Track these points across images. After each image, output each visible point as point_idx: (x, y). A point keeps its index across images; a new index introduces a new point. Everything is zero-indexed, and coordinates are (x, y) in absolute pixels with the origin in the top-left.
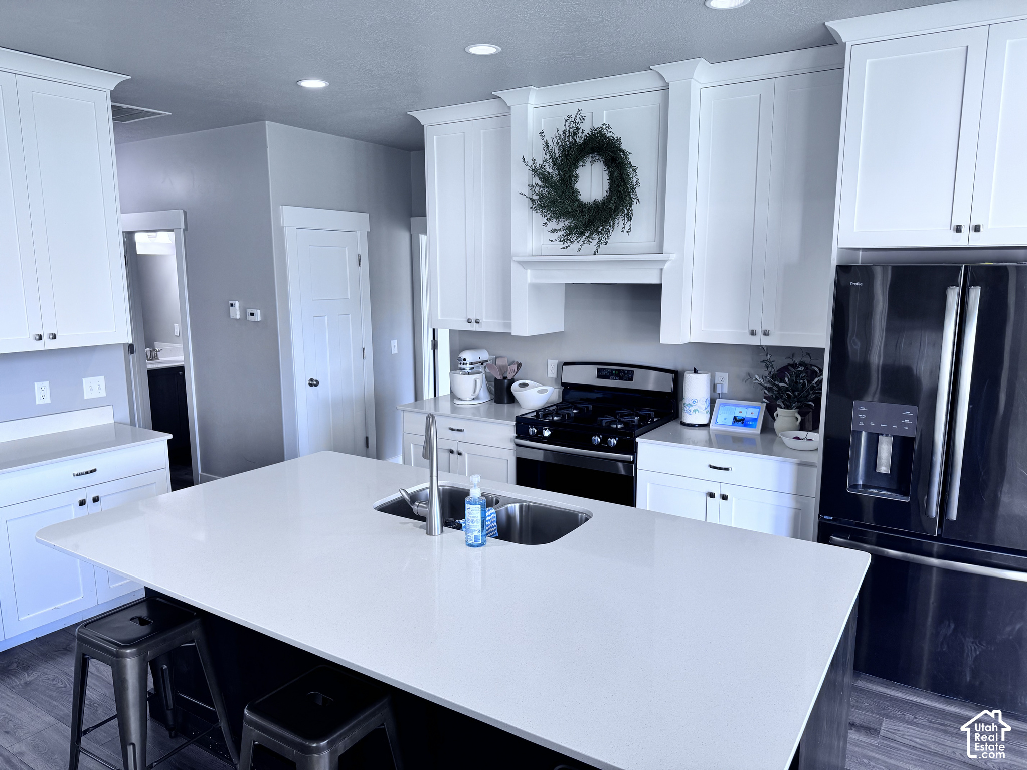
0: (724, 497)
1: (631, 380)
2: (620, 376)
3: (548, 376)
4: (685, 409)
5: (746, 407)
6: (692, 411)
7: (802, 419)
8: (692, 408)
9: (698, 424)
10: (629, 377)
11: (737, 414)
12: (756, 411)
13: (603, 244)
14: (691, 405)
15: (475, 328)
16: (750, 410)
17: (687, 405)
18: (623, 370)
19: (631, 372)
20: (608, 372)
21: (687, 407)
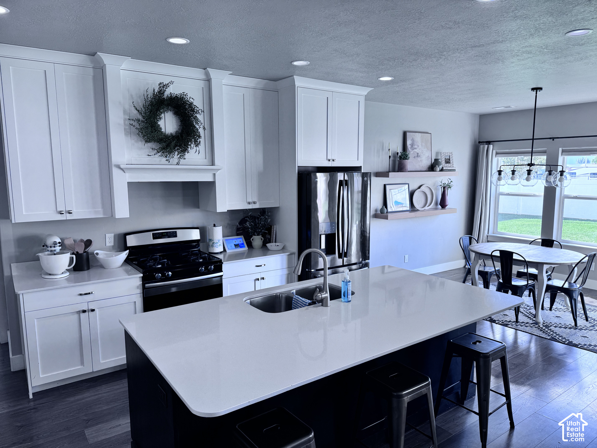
0: (263, 278)
1: (176, 236)
2: (168, 236)
3: (107, 245)
4: (214, 245)
5: (236, 239)
6: (218, 246)
7: (264, 239)
8: (218, 244)
9: (220, 252)
10: (174, 235)
11: (235, 243)
12: (241, 240)
13: (182, 159)
14: (218, 243)
15: (69, 217)
16: (239, 240)
17: (216, 243)
18: (170, 232)
19: (174, 232)
20: (160, 235)
21: (216, 244)
